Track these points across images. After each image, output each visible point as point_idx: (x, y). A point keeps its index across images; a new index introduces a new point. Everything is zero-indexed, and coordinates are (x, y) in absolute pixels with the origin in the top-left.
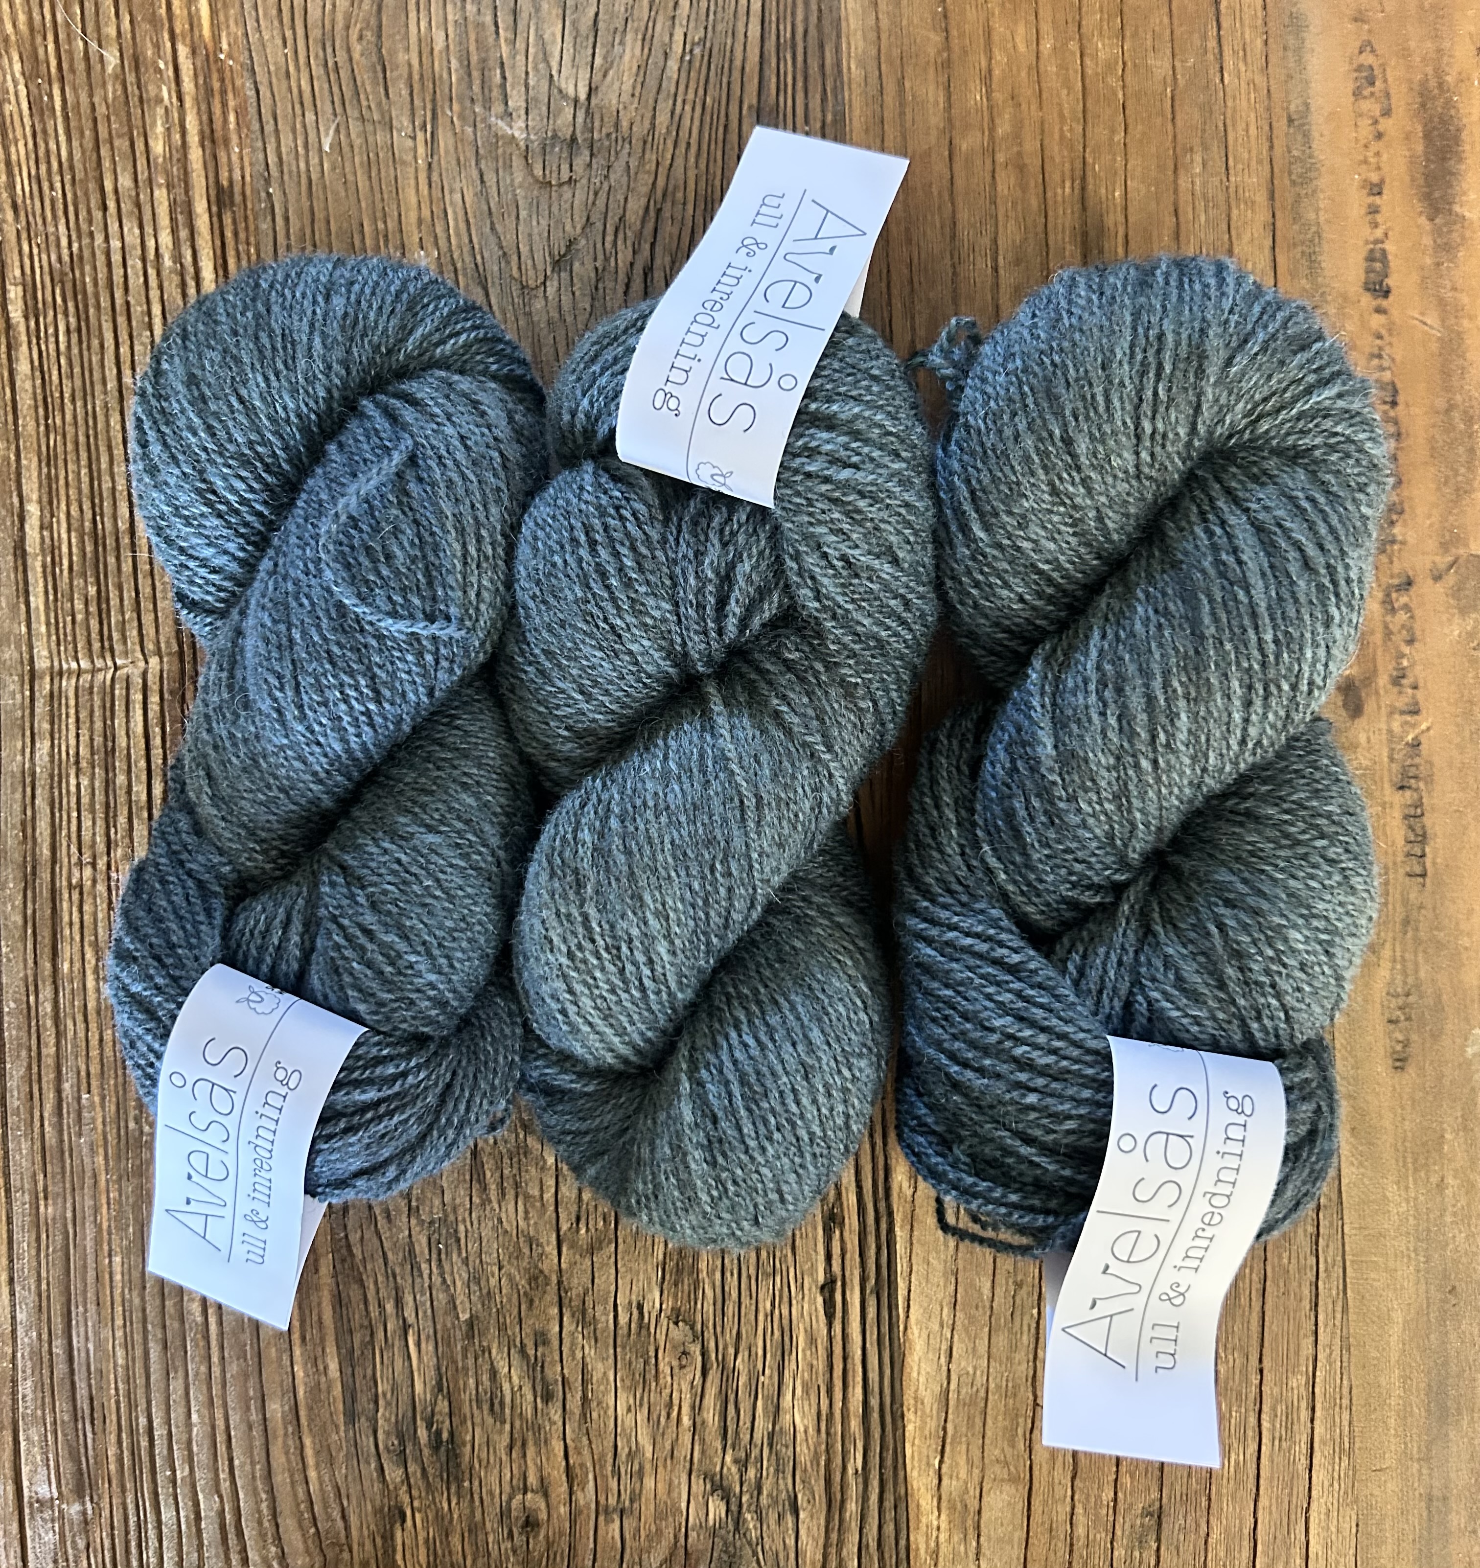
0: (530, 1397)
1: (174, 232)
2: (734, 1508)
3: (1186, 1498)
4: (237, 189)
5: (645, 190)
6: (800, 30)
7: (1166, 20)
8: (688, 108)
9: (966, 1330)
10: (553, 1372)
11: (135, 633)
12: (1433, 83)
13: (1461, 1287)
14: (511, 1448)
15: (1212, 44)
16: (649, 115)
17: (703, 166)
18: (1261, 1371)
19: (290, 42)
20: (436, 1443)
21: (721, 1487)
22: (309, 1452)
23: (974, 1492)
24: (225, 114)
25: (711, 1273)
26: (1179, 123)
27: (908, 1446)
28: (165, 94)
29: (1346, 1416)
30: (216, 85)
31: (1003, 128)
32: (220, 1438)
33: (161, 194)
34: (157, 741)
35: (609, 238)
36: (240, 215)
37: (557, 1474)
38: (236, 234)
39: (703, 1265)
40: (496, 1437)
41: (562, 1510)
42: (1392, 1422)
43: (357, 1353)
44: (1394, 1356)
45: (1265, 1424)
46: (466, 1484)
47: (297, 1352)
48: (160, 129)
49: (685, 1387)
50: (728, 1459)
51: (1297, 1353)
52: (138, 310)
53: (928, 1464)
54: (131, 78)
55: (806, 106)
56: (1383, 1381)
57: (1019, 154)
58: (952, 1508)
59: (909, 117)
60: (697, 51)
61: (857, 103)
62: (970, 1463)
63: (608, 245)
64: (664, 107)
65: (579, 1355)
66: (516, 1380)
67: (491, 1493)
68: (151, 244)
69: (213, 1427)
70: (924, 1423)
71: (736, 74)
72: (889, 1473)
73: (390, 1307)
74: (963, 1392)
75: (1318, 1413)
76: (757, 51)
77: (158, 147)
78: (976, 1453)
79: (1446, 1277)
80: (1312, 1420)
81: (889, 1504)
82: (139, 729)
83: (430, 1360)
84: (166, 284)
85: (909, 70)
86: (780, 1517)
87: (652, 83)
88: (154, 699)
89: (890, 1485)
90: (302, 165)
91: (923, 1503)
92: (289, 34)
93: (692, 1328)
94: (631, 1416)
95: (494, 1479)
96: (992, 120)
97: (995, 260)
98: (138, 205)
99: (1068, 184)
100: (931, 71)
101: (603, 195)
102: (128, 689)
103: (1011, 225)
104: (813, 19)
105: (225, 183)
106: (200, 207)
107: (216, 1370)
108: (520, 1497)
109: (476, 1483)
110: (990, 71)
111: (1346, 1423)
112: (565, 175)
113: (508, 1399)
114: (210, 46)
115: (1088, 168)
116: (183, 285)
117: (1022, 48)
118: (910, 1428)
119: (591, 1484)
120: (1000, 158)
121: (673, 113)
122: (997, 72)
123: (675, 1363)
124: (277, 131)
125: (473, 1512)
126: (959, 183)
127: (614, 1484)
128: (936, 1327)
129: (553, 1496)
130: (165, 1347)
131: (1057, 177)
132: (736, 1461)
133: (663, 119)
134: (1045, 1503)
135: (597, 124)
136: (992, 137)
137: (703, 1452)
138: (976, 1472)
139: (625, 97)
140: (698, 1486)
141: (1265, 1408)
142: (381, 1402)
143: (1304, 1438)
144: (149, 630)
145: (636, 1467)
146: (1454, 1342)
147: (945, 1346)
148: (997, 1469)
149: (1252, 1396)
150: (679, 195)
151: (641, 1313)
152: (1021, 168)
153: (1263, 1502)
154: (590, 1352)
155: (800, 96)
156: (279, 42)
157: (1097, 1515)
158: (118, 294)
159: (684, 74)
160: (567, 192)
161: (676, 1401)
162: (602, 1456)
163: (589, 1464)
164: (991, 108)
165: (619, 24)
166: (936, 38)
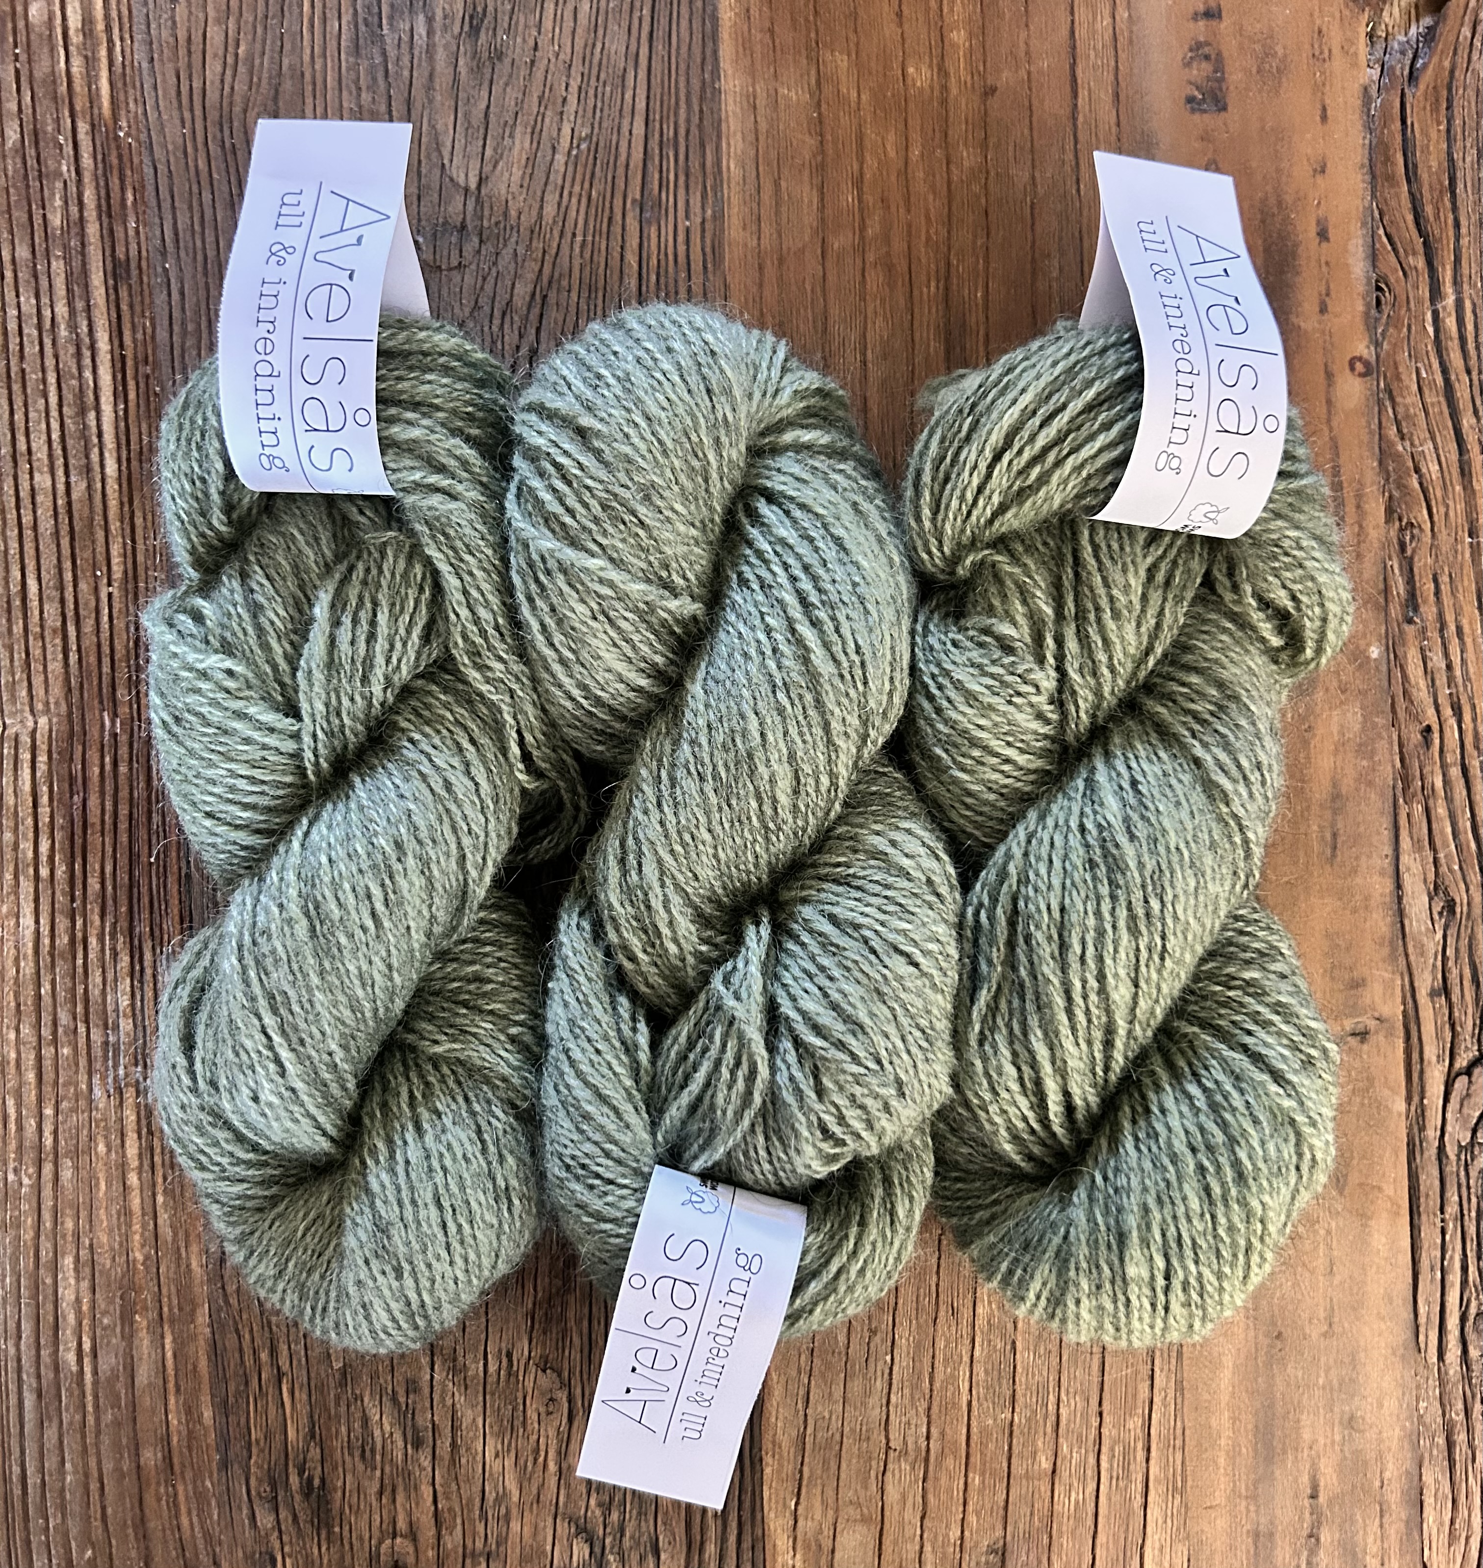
0: (400, 1444)
1: (70, 304)
2: (598, 1550)
3: (1028, 1537)
4: (133, 265)
5: (531, 276)
6: (682, 132)
7: (1026, 132)
8: (574, 200)
9: (823, 1375)
10: (423, 1420)
11: (24, 693)
12: (1272, 201)
13: (1287, 1332)
14: (381, 1493)
15: (1070, 156)
16: (536, 206)
17: (587, 255)
18: (1101, 1414)
19: (188, 124)
20: (307, 1489)
21: (585, 1530)
22: (181, 1498)
23: (827, 1532)
24: (123, 190)
25: (579, 1322)
26: (1038, 229)
27: (765, 1488)
28: (64, 168)
29: (1179, 1456)
30: (115, 161)
31: (873, 229)
32: (94, 1486)
33: (58, 266)
34: (44, 799)
35: (497, 322)
36: (136, 288)
37: (425, 1519)
38: (131, 306)
39: (571, 1314)
40: (366, 1483)
41: (430, 1553)
42: (1222, 1461)
43: (231, 1400)
44: (1225, 1398)
45: (1104, 1464)
46: (337, 1529)
47: (172, 1400)
48: (58, 203)
49: (552, 1433)
50: (593, 1502)
51: (1135, 1396)
52: (33, 377)
53: (785, 1506)
54: (31, 152)
55: (687, 202)
56: (1214, 1423)
57: (888, 254)
58: (807, 1547)
59: (784, 216)
60: (584, 146)
61: (735, 200)
62: (825, 1505)
63: (495, 328)
64: (551, 199)
65: (449, 1402)
66: (387, 1428)
67: (361, 1538)
68: (47, 313)
69: (86, 1475)
70: (781, 1465)
71: (621, 171)
72: (746, 1515)
73: (264, 1356)
74: (819, 1435)
75: (1153, 1453)
76: (641, 149)
77: (56, 220)
78: (830, 1493)
79: (1274, 1324)
80: (1148, 1460)
81: (747, 1544)
82: (27, 787)
83: (303, 1409)
84: (62, 353)
85: (785, 172)
86: (642, 1559)
87: (540, 175)
88: (42, 758)
89: (747, 1528)
90: (199, 243)
91: (779, 1543)
92: (187, 115)
93: (560, 1375)
94: (499, 1461)
95: (364, 1524)
96: (863, 219)
97: (864, 354)
98: (36, 277)
99: (933, 284)
100: (806, 173)
101: (491, 280)
102: (16, 748)
103: (879, 322)
104: (696, 120)
105: (122, 257)
106: (97, 279)
107: (91, 1420)
108: (388, 1542)
109: (346, 1528)
110: (862, 174)
111: (1179, 1462)
112: (455, 263)
113: (379, 1446)
114: (110, 123)
115: (953, 270)
116: (79, 355)
117: (892, 154)
118: (768, 1471)
119: (459, 1528)
120: (871, 257)
121: (559, 204)
122: (868, 176)
123: (542, 1410)
124: (173, 207)
125: (342, 1557)
126: (831, 278)
127: (480, 1528)
128: (794, 1373)
129: (421, 1539)
130: (40, 1396)
131: (924, 278)
132: (600, 1505)
133: (550, 210)
134: (895, 1542)
135: (486, 213)
136: (862, 238)
137: (568, 1496)
138: (831, 1513)
139: (514, 188)
140: (563, 1528)
141: (1104, 1449)
142: (254, 1450)
143: (1140, 1477)
144: (39, 690)
145: (503, 1511)
146: (1280, 1385)
147: (802, 1392)
148: (851, 1510)
149: (1091, 1437)
150: (565, 283)
151: (510, 1361)
152: (890, 268)
153: (1101, 1538)
154: (460, 1399)
155: (681, 192)
156: (178, 122)
157: (944, 1554)
158: (14, 362)
159: (571, 169)
160: (456, 277)
161: (542, 1447)
162: (470, 1500)
163: (458, 1509)
164: (861, 210)
165: (509, 117)
166: (812, 142)
